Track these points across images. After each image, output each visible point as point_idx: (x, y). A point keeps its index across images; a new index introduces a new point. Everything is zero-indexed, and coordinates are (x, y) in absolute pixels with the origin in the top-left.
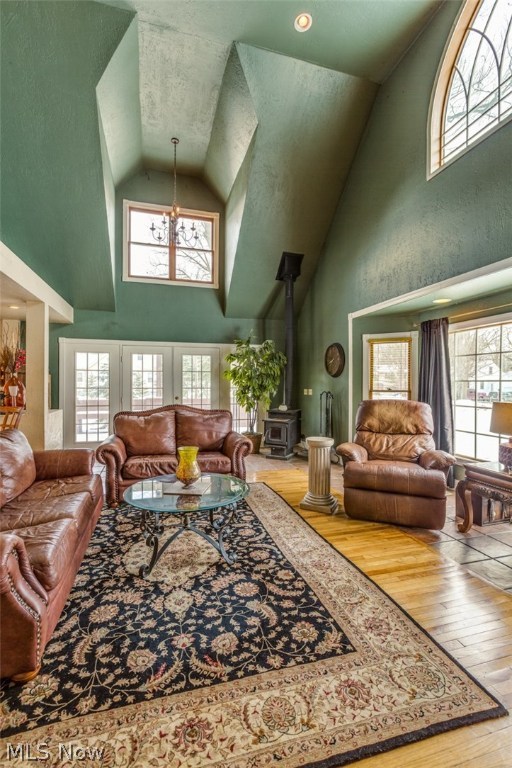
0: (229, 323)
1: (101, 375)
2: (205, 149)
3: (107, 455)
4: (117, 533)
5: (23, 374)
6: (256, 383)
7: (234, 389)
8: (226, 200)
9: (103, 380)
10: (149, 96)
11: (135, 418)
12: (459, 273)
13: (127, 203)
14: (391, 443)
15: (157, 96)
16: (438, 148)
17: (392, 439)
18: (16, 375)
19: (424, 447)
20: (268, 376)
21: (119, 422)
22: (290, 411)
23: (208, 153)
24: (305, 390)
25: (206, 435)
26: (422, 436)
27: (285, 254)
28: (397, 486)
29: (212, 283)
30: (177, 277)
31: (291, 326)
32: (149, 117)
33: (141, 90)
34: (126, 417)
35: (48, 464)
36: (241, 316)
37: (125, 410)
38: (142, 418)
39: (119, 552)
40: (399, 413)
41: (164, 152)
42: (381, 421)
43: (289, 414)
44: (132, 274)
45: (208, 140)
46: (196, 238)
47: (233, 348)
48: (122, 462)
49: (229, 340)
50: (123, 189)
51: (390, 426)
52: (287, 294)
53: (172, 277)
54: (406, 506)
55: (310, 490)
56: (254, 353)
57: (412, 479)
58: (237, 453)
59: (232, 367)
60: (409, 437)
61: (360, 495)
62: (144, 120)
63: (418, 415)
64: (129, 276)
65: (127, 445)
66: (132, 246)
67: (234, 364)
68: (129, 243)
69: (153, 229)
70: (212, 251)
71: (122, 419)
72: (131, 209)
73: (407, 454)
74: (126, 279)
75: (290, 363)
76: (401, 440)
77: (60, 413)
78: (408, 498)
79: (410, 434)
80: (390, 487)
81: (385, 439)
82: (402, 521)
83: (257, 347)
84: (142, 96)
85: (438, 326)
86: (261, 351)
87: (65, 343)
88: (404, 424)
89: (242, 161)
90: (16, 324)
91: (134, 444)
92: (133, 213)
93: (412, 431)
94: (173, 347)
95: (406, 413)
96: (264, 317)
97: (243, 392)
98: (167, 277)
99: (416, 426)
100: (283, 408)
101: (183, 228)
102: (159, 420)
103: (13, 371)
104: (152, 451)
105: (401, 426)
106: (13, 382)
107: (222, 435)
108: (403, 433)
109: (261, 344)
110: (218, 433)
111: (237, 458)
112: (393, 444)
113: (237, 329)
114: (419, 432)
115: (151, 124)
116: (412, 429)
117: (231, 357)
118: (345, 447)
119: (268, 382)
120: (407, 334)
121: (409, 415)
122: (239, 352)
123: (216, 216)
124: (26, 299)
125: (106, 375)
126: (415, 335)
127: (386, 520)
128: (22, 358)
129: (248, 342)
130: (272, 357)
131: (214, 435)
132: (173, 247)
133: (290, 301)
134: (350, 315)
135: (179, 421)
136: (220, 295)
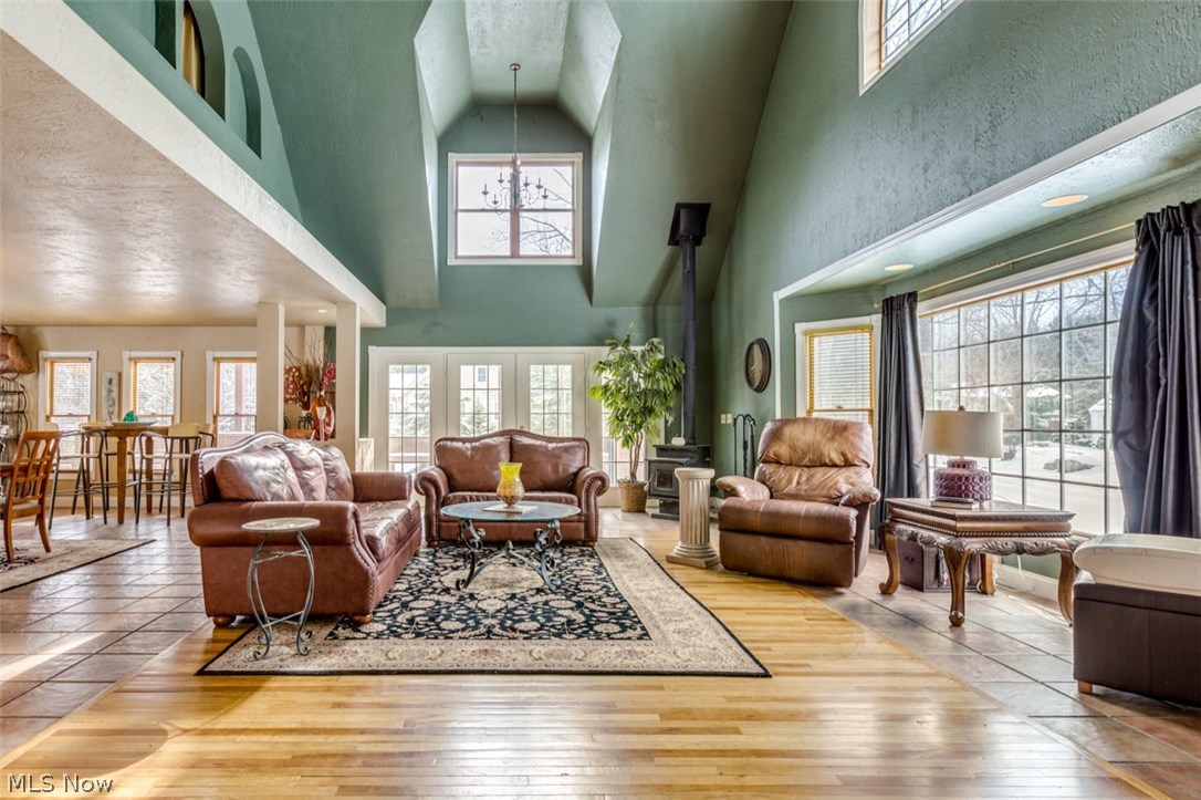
0: (598, 315)
1: (420, 401)
2: (558, 69)
3: (426, 484)
4: (436, 564)
5: (333, 394)
6: (637, 405)
7: (607, 413)
8: (592, 133)
9: (423, 407)
10: (479, 24)
11: (460, 445)
12: (897, 230)
13: (453, 157)
14: (804, 478)
15: (488, 24)
16: (875, 46)
17: (806, 473)
18: (323, 393)
19: (852, 484)
20: (656, 393)
21: (441, 450)
22: (688, 447)
23: (561, 75)
24: (723, 416)
25: (549, 468)
26: (852, 469)
27: (679, 207)
28: (786, 527)
29: (573, 257)
30: (522, 253)
31: (691, 316)
32: (480, 48)
33: (467, 20)
34: (449, 443)
35: (365, 486)
36: (617, 303)
37: (450, 436)
38: (468, 445)
39: (438, 574)
40: (819, 437)
41: (500, 84)
42: (793, 448)
43: (687, 450)
44: (460, 254)
45: (561, 59)
46: (545, 197)
47: (604, 352)
48: (443, 493)
49: (598, 341)
50: (449, 141)
51: (805, 454)
52: (685, 267)
53: (515, 254)
54: (801, 555)
55: (682, 539)
56: (633, 358)
57: (808, 517)
58: (588, 491)
59: (604, 382)
60: (834, 470)
61: (741, 541)
62: (473, 51)
63: (847, 439)
64: (456, 257)
65: (449, 477)
66: (460, 214)
67: (608, 376)
68: (456, 211)
69: (485, 193)
70: (573, 210)
71: (445, 446)
72: (458, 164)
73: (824, 492)
74: (451, 262)
75: (691, 372)
76: (820, 474)
77: (371, 441)
78: (802, 543)
79: (835, 465)
80: (777, 529)
81: (796, 474)
82: (796, 574)
83: (637, 349)
84: (470, 27)
85: (901, 307)
86: (643, 356)
87: (375, 352)
88: (826, 451)
89: (607, 83)
90: (321, 332)
91: (458, 476)
92: (461, 169)
93: (838, 462)
94: (516, 355)
95: (829, 435)
96: (653, 303)
97: (619, 418)
98: (508, 254)
99: (844, 455)
100: (679, 442)
101: (526, 185)
102: (489, 448)
103: (321, 390)
104: (479, 487)
105: (822, 454)
106: (321, 403)
107: (573, 470)
108: (825, 465)
109: (644, 345)
110: (566, 467)
111: (588, 497)
112: (808, 479)
113: (612, 323)
114: (848, 464)
115: (482, 54)
116: (837, 459)
117: (603, 365)
118: (728, 480)
119: (656, 403)
120: (865, 320)
121: (832, 439)
122: (611, 357)
123: (578, 157)
124: (335, 300)
125: (428, 401)
126: (876, 320)
127: (774, 573)
128: (332, 374)
129: (627, 343)
130: (663, 365)
131: (561, 470)
132: (516, 211)
133: (691, 275)
134: (775, 294)
135: (515, 450)
136: (585, 273)
